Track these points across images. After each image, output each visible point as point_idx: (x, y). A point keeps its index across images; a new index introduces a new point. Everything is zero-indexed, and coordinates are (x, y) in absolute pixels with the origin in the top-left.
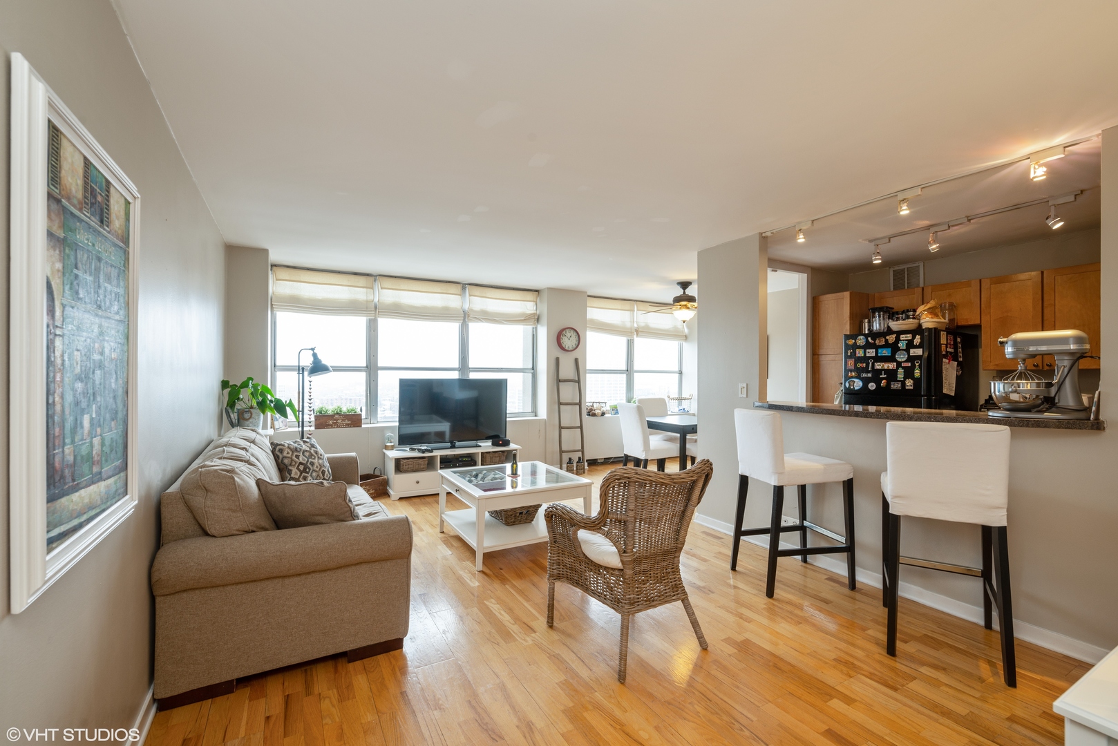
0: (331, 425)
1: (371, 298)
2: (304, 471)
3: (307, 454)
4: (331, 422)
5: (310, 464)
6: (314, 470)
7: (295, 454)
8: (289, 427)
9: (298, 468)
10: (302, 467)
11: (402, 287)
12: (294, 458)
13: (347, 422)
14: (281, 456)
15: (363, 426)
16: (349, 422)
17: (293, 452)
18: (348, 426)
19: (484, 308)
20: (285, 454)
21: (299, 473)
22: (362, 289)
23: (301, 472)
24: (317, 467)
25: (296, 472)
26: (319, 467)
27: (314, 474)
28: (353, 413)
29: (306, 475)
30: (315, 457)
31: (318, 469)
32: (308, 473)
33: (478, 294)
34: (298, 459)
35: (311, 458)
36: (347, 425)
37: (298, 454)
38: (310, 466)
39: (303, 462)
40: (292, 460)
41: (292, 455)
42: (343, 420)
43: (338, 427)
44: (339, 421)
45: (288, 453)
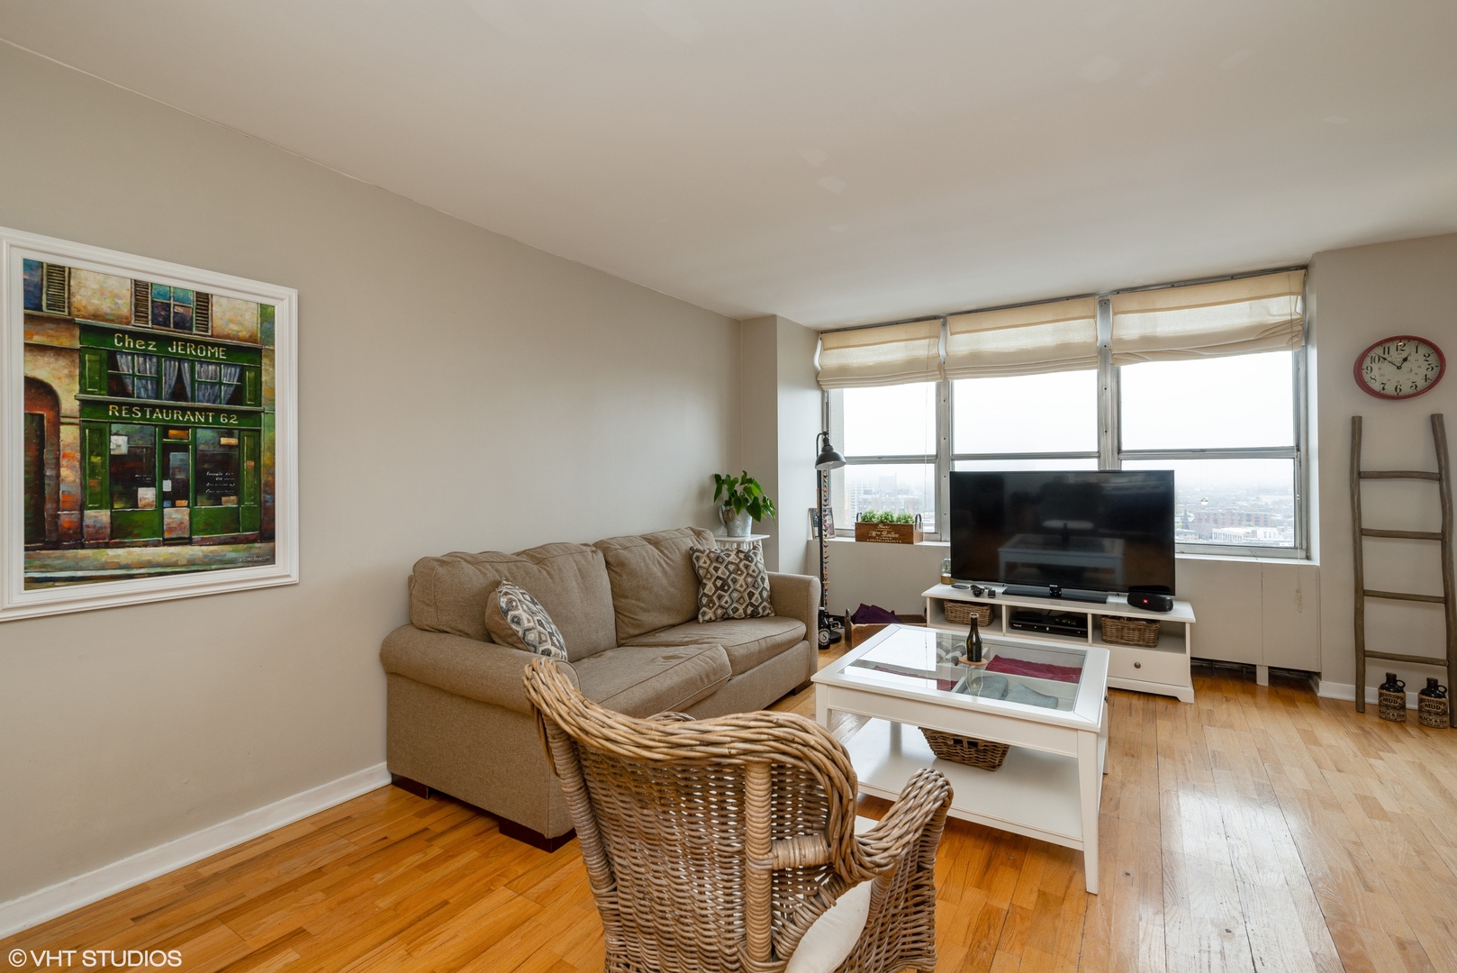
0: (874, 538)
1: (934, 352)
2: (722, 588)
3: (732, 567)
4: (874, 534)
5: (732, 580)
6: (735, 590)
7: (714, 564)
8: (838, 536)
9: (714, 584)
10: (719, 583)
11: (985, 325)
12: (711, 569)
13: (894, 536)
14: (697, 565)
15: (915, 544)
16: (897, 536)
17: (711, 562)
18: (895, 540)
19: (1148, 331)
20: (701, 563)
21: (714, 589)
22: (923, 341)
23: (717, 589)
24: (741, 586)
25: (711, 588)
26: (745, 587)
27: (735, 595)
28: (902, 522)
29: (723, 593)
30: (742, 572)
31: (742, 590)
32: (726, 591)
33: (1135, 306)
34: (716, 571)
35: (736, 574)
36: (893, 539)
37: (718, 565)
38: (730, 583)
39: (722, 576)
40: (708, 572)
41: (710, 565)
42: (889, 532)
43: (883, 541)
44: (884, 533)
45: (705, 562)
